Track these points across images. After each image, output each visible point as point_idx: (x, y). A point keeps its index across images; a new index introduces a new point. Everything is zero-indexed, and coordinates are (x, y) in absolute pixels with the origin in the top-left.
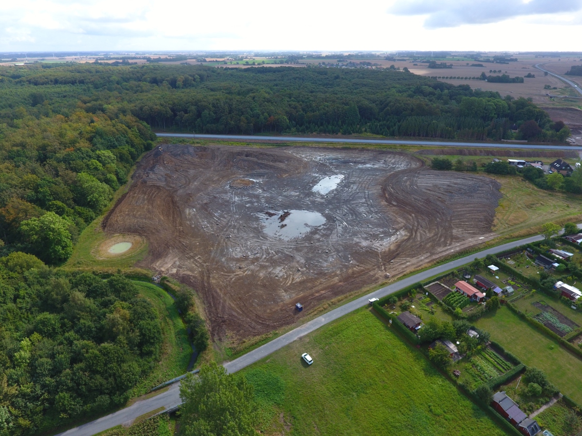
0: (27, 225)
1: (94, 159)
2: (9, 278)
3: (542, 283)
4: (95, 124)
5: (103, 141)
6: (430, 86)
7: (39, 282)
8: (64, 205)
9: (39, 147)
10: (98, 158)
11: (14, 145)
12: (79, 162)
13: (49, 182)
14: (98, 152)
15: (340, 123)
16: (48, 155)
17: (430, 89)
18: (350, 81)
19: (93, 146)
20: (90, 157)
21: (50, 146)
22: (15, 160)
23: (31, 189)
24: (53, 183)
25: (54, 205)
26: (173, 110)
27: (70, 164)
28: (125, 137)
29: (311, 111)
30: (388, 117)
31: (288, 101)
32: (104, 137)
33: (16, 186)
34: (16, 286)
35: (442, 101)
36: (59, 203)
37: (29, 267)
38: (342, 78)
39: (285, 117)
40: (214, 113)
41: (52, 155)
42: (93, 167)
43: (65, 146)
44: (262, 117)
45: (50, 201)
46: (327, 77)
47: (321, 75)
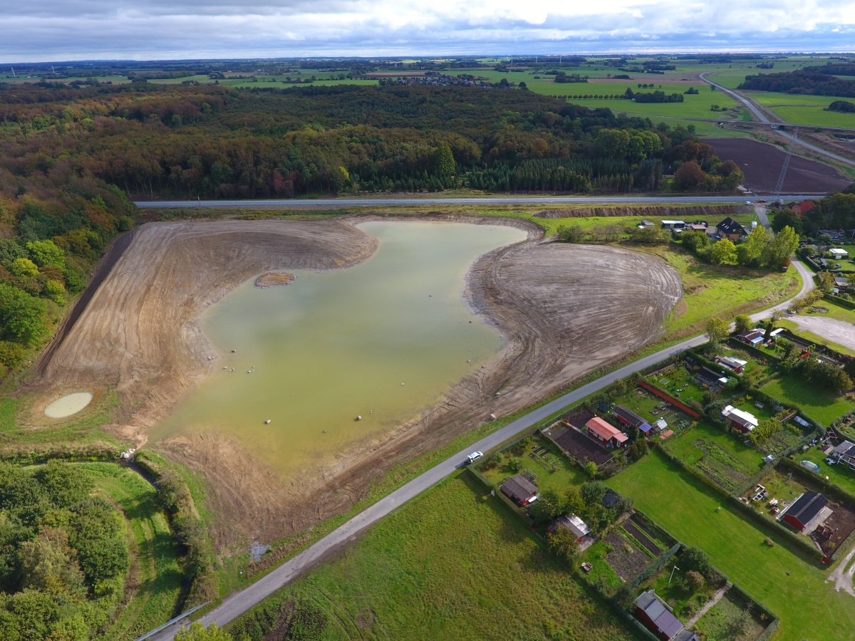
1: (22, 257)
3: (704, 410)
4: (25, 196)
5: (38, 224)
6: (555, 111)
10: (31, 254)
14: (30, 245)
15: (426, 174)
17: (556, 117)
18: (442, 106)
19: (21, 234)
20: (15, 254)
26: (163, 163)
29: (382, 157)
30: (496, 161)
31: (347, 142)
32: (42, 217)
35: (572, 135)
38: (431, 102)
39: (343, 168)
40: (230, 166)
42: (21, 270)
44: (306, 170)
46: (408, 100)
47: (400, 97)
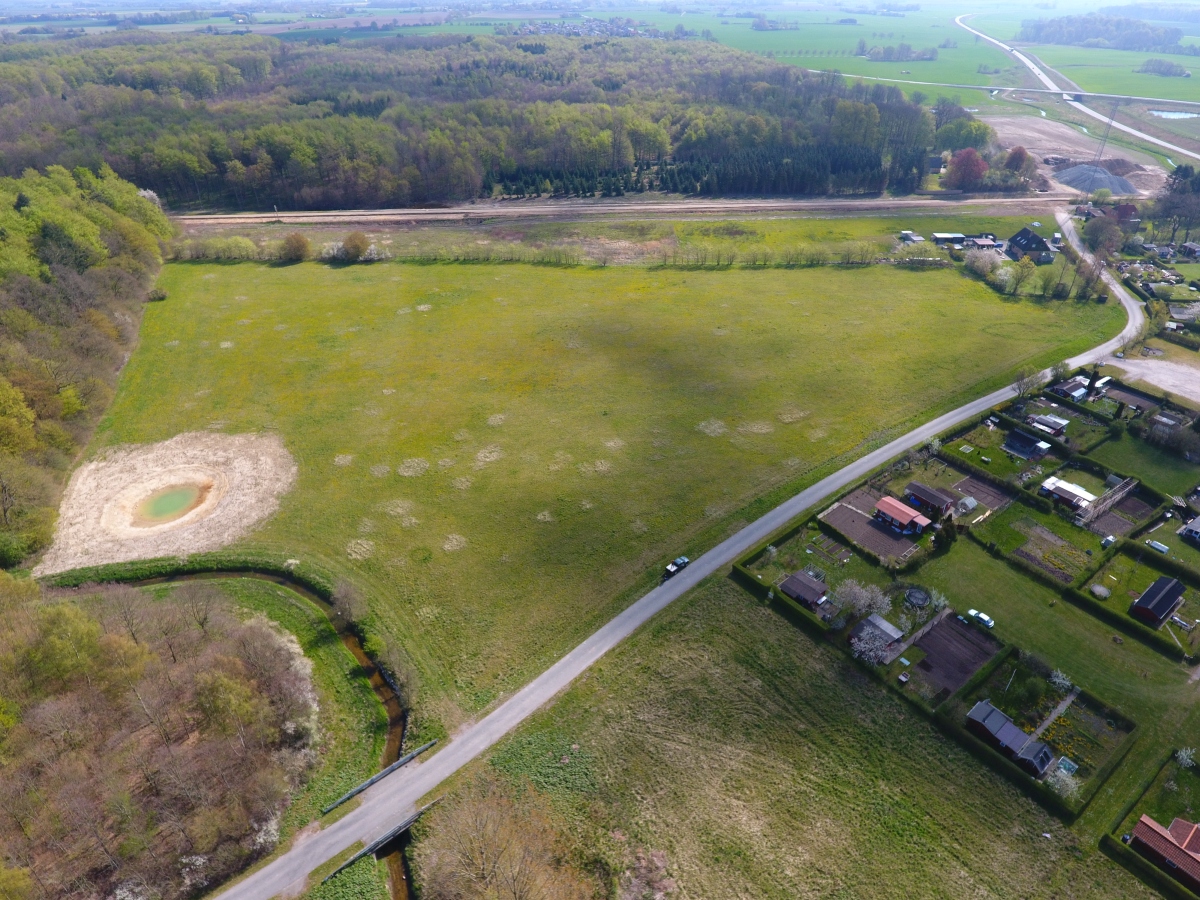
17: (766, 84)
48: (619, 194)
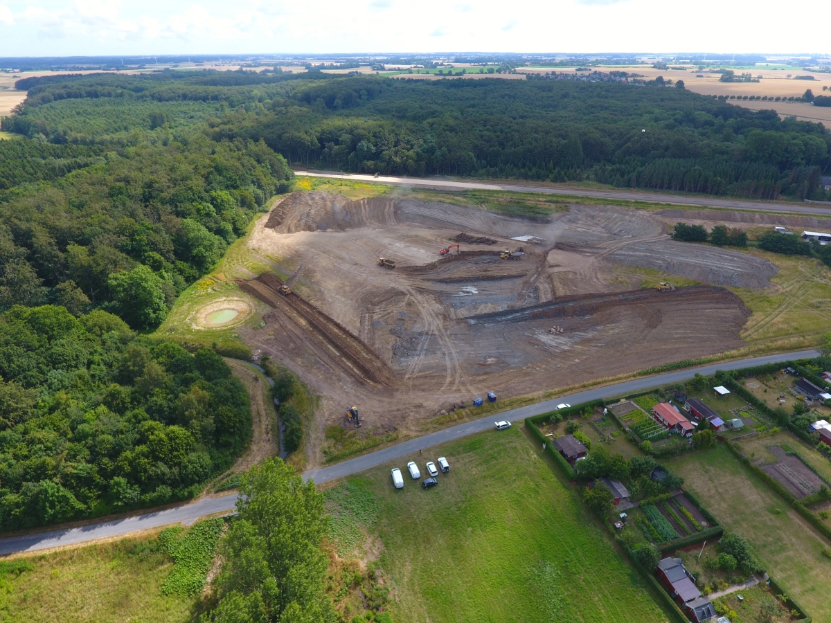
0: (116, 279)
1: (207, 202)
2: (86, 340)
3: (793, 419)
4: (215, 156)
5: (221, 178)
6: (709, 111)
7: (118, 349)
8: (162, 258)
9: (146, 183)
10: (213, 200)
11: (118, 180)
12: (188, 205)
13: (148, 229)
14: (213, 193)
15: (551, 165)
16: (154, 194)
17: (709, 117)
18: (584, 101)
19: (209, 185)
20: (202, 198)
21: (157, 183)
22: (115, 198)
23: (126, 236)
24: (152, 229)
25: (151, 257)
26: (320, 140)
27: (176, 206)
28: (251, 175)
29: (512, 146)
30: (627, 158)
31: (481, 131)
32: (224, 174)
33: (110, 231)
34: (91, 350)
35: (721, 136)
36: (156, 256)
37: (109, 329)
38: (574, 97)
39: (472, 154)
40: (374, 146)
41: (158, 194)
42: (205, 212)
43: (175, 184)
44: (438, 153)
45: (146, 251)
46: (550, 94)
47: (543, 91)
48: (563, 181)
